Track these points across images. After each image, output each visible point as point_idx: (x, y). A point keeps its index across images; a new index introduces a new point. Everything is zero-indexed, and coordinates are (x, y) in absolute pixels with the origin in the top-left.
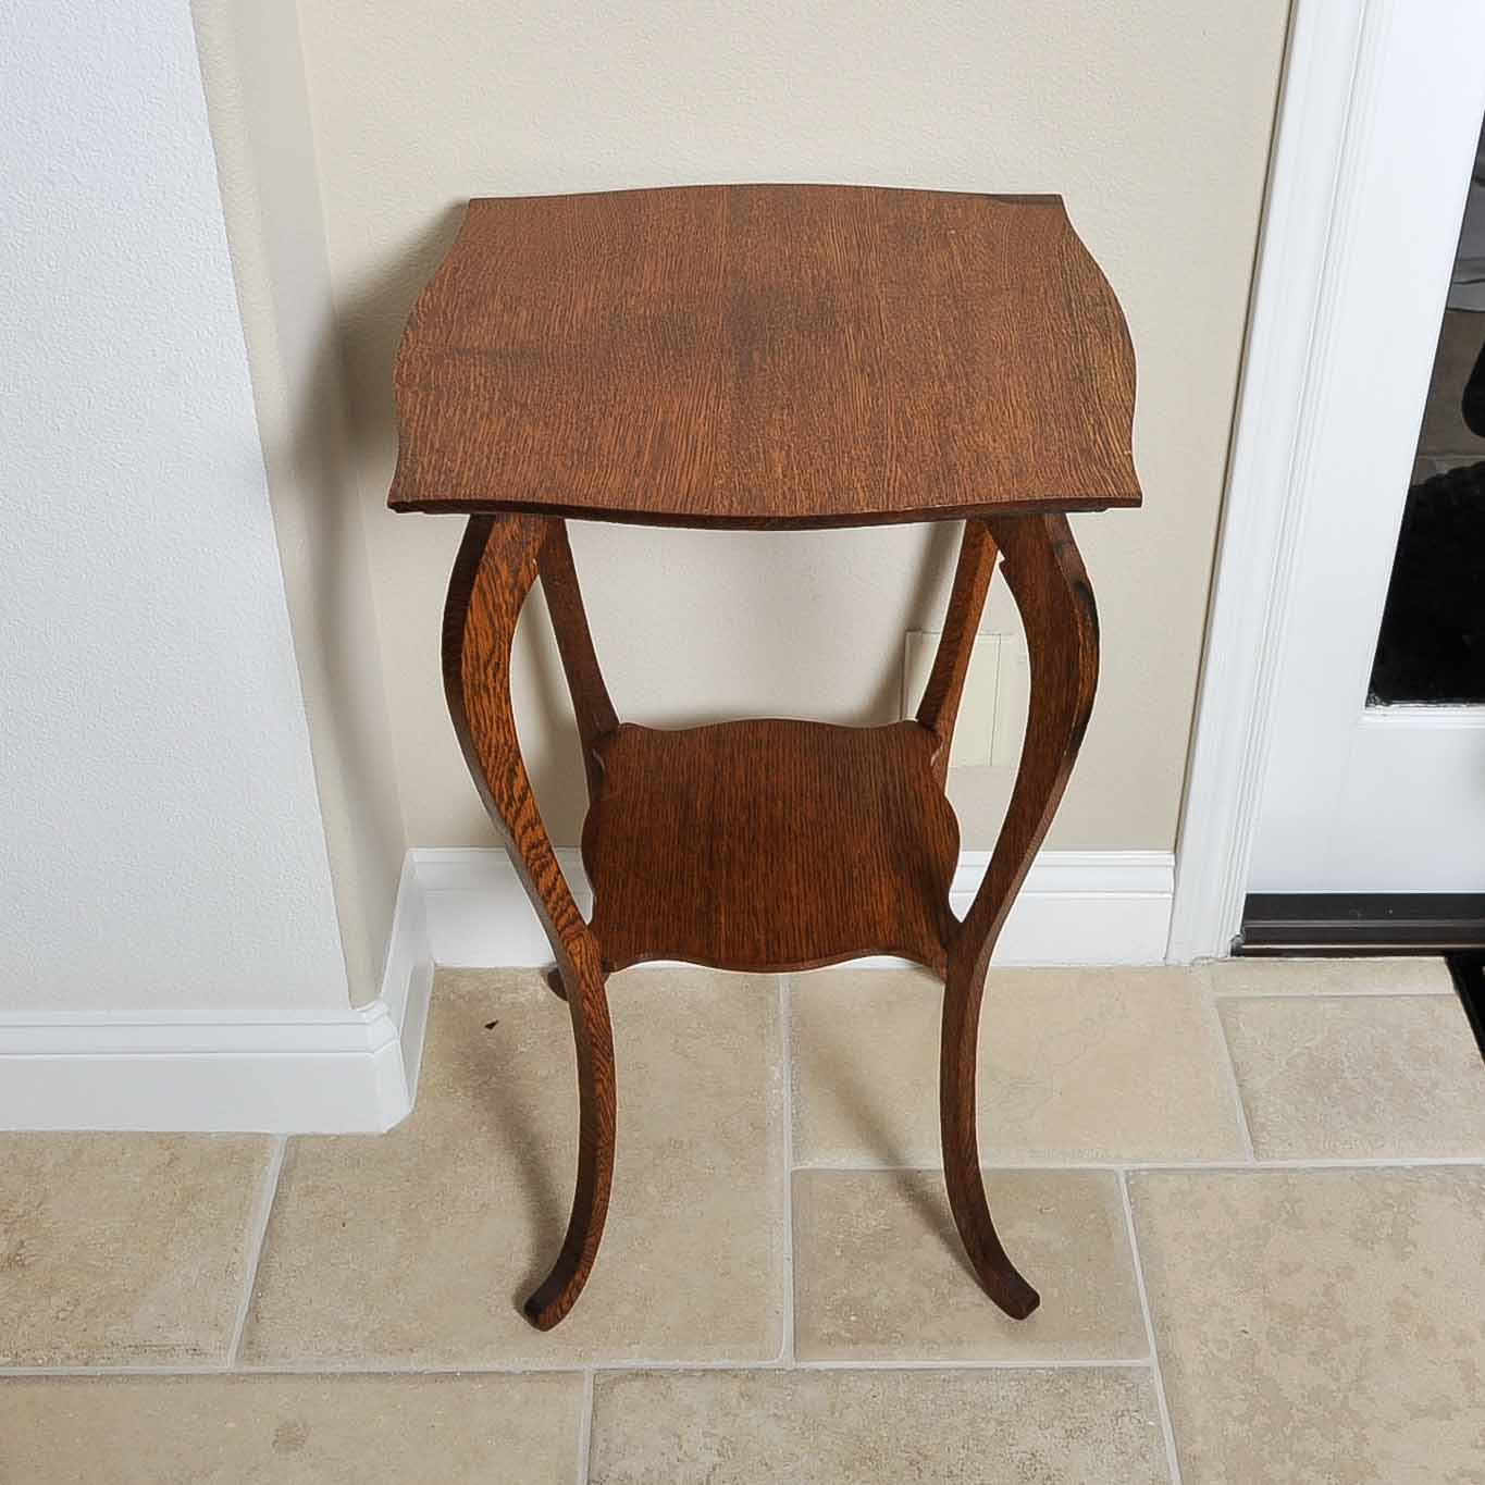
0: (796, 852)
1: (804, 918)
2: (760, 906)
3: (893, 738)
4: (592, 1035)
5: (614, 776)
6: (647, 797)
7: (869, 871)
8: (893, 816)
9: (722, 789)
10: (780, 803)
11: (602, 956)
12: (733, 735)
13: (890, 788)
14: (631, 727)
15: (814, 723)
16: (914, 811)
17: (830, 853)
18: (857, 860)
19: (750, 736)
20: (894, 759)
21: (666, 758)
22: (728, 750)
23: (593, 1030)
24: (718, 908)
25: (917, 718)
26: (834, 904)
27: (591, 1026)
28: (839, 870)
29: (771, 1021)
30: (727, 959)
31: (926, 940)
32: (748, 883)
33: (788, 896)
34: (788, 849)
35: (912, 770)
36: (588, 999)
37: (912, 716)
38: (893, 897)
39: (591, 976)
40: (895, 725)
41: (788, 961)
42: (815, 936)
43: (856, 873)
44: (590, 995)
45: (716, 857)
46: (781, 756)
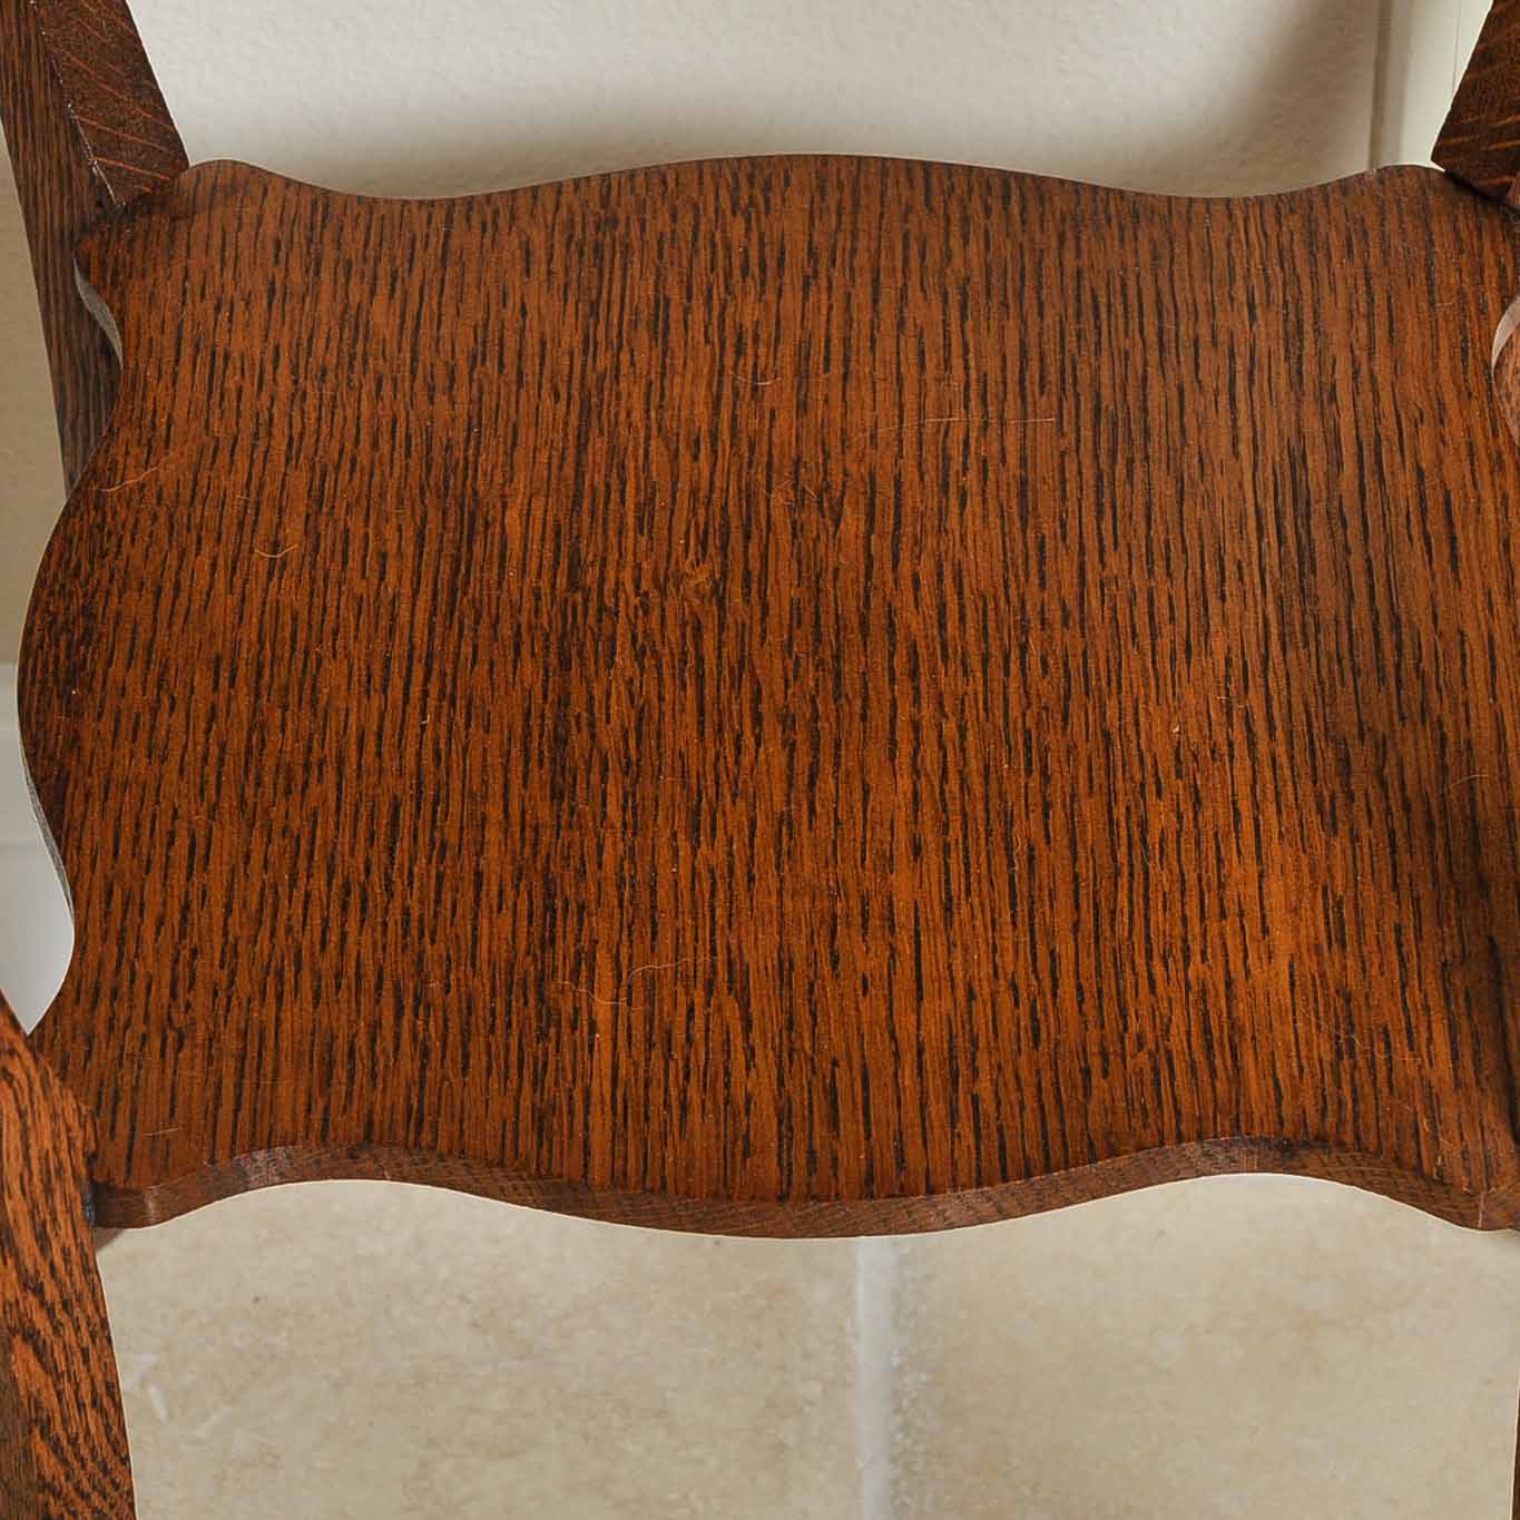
0: (916, 727)
1: (938, 1005)
2: (759, 952)
3: (1336, 242)
4: (45, 1486)
5: (160, 391)
6: (300, 480)
7: (1215, 813)
8: (1324, 581)
9: (615, 455)
10: (852, 522)
11: (91, 1159)
12: (662, 223)
13: (1316, 463)
14: (239, 180)
15: (1005, 177)
16: (1414, 558)
17: (1054, 740)
18: (1166, 765)
19: (737, 228)
20: (1337, 334)
21: (381, 315)
22: (643, 290)
23: (50, 1466)
24: (583, 962)
25: (1435, 158)
26: (1065, 949)
27: (40, 1448)
28: (1089, 808)
29: (815, 1389)
30: (618, 1179)
31: (1448, 1113)
32: (712, 854)
33: (876, 908)
34: (880, 717)
35: (1412, 385)
36: (31, 1336)
37: (1418, 146)
38: (1315, 923)
39: (42, 1239)
40: (1344, 186)
41: (869, 1186)
42: (984, 1086)
43: (1161, 819)
44: (40, 1320)
45: (579, 741)
46: (863, 317)
